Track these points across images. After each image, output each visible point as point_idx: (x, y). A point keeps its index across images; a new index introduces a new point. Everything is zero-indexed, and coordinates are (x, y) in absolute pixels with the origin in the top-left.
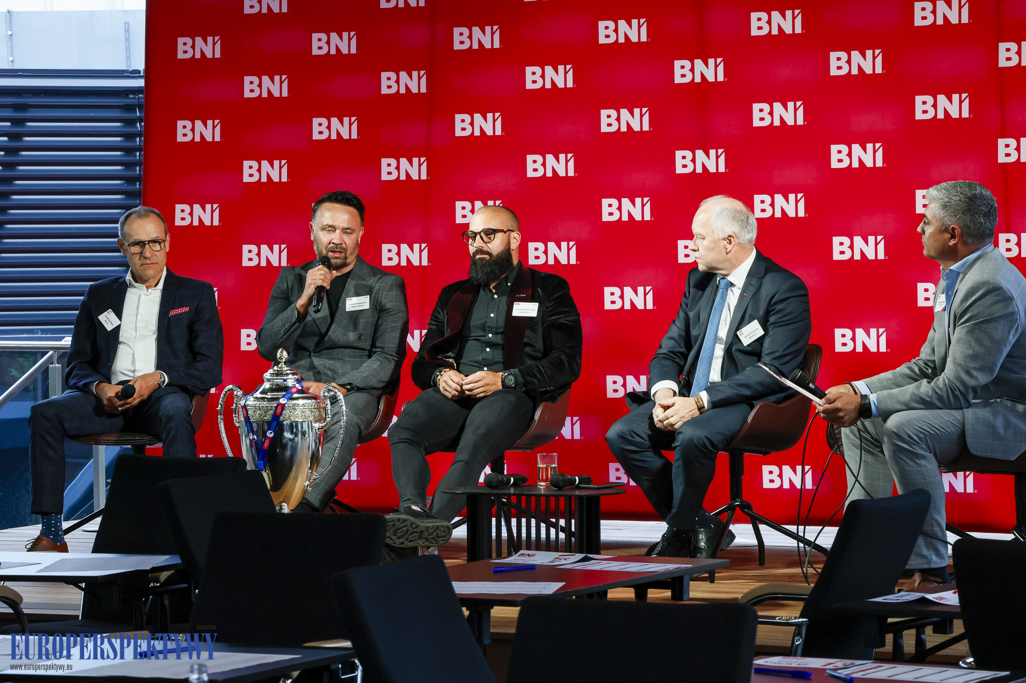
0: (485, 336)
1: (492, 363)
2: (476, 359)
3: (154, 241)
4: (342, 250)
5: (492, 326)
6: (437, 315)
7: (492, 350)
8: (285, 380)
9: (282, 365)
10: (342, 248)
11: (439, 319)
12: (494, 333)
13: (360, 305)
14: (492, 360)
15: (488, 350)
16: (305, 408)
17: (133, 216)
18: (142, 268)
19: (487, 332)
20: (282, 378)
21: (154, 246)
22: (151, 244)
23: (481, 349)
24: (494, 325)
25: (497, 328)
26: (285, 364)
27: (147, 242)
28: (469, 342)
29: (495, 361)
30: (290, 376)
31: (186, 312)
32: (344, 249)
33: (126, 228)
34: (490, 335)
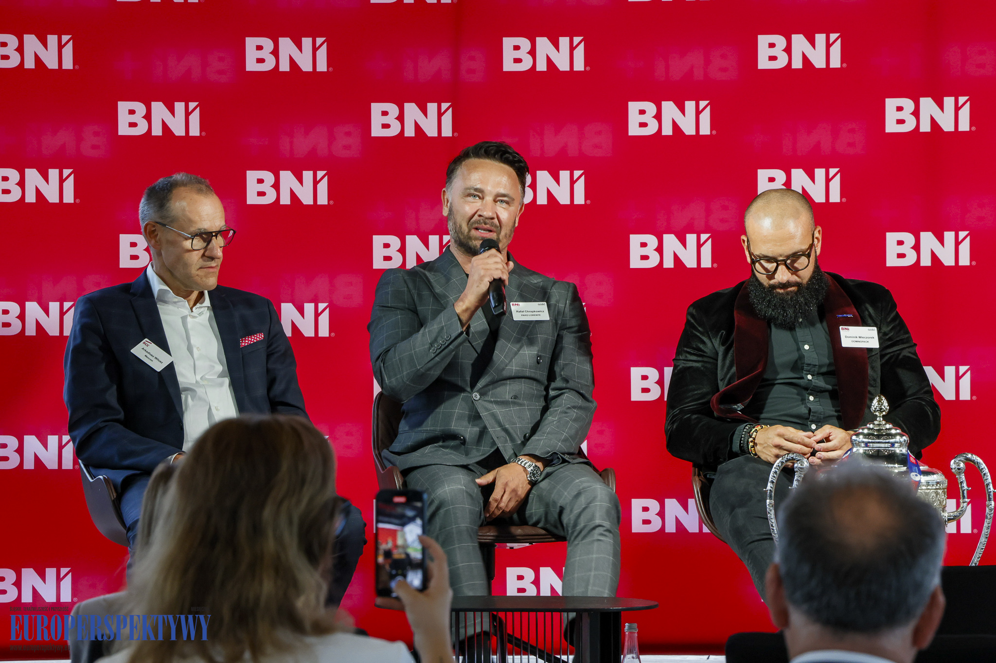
0: (802, 378)
1: (824, 418)
2: (795, 411)
4: (493, 228)
5: (814, 364)
6: (701, 346)
7: (817, 399)
8: (893, 445)
9: (880, 420)
10: (492, 224)
11: (704, 352)
12: (815, 373)
13: (534, 313)
14: (824, 414)
15: (811, 398)
16: (929, 487)
18: (201, 273)
19: (804, 372)
20: (887, 441)
23: (799, 397)
24: (812, 362)
25: (821, 366)
26: (884, 419)
27: (214, 234)
28: (776, 387)
29: (827, 415)
30: (898, 437)
31: (260, 341)
32: (496, 226)
34: (810, 377)
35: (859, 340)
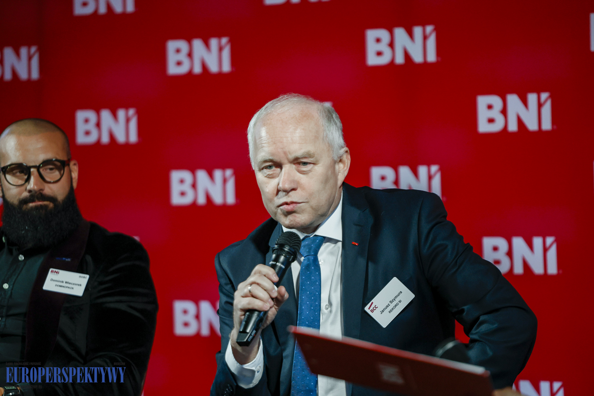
35: (64, 284)
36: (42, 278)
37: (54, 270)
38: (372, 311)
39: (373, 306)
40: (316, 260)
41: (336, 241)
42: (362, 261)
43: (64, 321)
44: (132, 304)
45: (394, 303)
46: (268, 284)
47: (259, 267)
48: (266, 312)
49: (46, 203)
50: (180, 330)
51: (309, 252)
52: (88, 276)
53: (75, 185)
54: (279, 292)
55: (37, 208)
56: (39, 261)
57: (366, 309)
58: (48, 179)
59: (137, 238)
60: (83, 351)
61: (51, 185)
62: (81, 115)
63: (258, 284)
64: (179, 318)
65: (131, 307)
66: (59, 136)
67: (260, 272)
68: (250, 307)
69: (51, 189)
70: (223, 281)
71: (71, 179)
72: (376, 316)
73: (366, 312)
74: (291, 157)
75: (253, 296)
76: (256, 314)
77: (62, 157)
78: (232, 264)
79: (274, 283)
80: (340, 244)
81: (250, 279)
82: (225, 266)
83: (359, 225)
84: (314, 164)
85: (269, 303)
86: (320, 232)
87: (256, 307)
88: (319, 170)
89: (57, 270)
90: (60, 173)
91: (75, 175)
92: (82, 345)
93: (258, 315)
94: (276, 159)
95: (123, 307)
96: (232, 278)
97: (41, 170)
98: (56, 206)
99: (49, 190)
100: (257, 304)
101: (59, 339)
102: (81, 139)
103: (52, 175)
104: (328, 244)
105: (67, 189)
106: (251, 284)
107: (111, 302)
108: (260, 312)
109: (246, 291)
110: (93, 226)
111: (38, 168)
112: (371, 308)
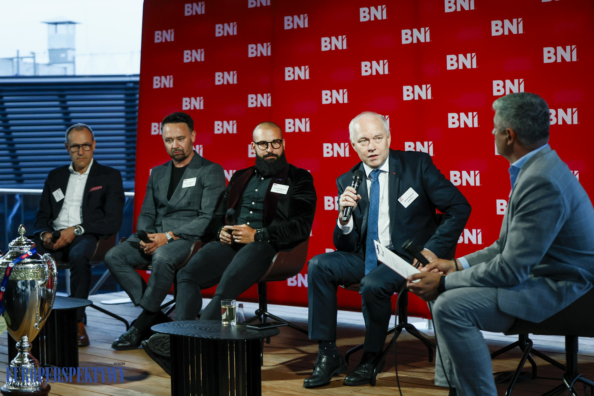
0: (250, 204)
1: (253, 221)
3: (85, 145)
7: (253, 213)
12: (256, 201)
13: (190, 183)
15: (251, 212)
17: (74, 129)
18: (78, 160)
19: (251, 201)
21: (85, 148)
22: (83, 147)
23: (246, 212)
24: (256, 197)
25: (258, 199)
27: (81, 146)
29: (254, 219)
31: (100, 189)
33: (69, 136)
34: (253, 203)
35: (279, 190)
36: (270, 187)
37: (275, 184)
38: (401, 201)
39: (401, 199)
40: (378, 179)
41: (386, 172)
42: (398, 179)
43: (279, 204)
44: (307, 198)
45: (410, 198)
46: (352, 195)
47: (348, 188)
48: (353, 207)
49: (274, 157)
50: (327, 208)
51: (375, 176)
52: (289, 186)
53: (284, 149)
54: (358, 197)
55: (271, 159)
56: (269, 180)
57: (399, 200)
58: (275, 147)
59: (309, 171)
60: (287, 216)
61: (276, 150)
62: (287, 121)
63: (348, 196)
64: (326, 203)
65: (307, 199)
66: (278, 129)
67: (349, 190)
68: (346, 205)
69: (276, 151)
70: (339, 189)
71: (283, 146)
72: (402, 203)
73: (398, 201)
74: (373, 136)
75: (347, 201)
76: (349, 208)
77: (280, 138)
78: (343, 182)
79: (355, 194)
80: (388, 174)
81: (345, 193)
82: (340, 183)
83: (395, 166)
84: (382, 138)
85: (354, 203)
86: (381, 169)
87: (349, 205)
88: (383, 140)
89: (276, 184)
90: (280, 145)
91: (284, 145)
92: (287, 214)
93: (350, 209)
94: (368, 137)
95: (303, 199)
96: (343, 188)
97: (272, 144)
98: (277, 158)
99: (276, 152)
100: (349, 204)
101: (278, 212)
102: (287, 130)
103: (277, 145)
104: (382, 173)
105: (282, 151)
106: (346, 195)
107: (298, 197)
108: (351, 207)
109: (344, 199)
110: (291, 166)
111: (271, 143)
112: (401, 200)
